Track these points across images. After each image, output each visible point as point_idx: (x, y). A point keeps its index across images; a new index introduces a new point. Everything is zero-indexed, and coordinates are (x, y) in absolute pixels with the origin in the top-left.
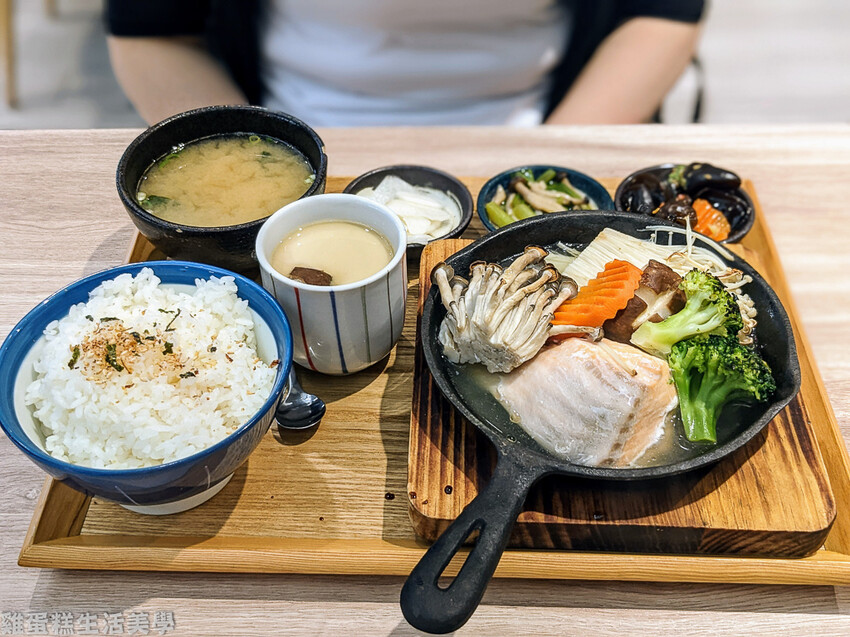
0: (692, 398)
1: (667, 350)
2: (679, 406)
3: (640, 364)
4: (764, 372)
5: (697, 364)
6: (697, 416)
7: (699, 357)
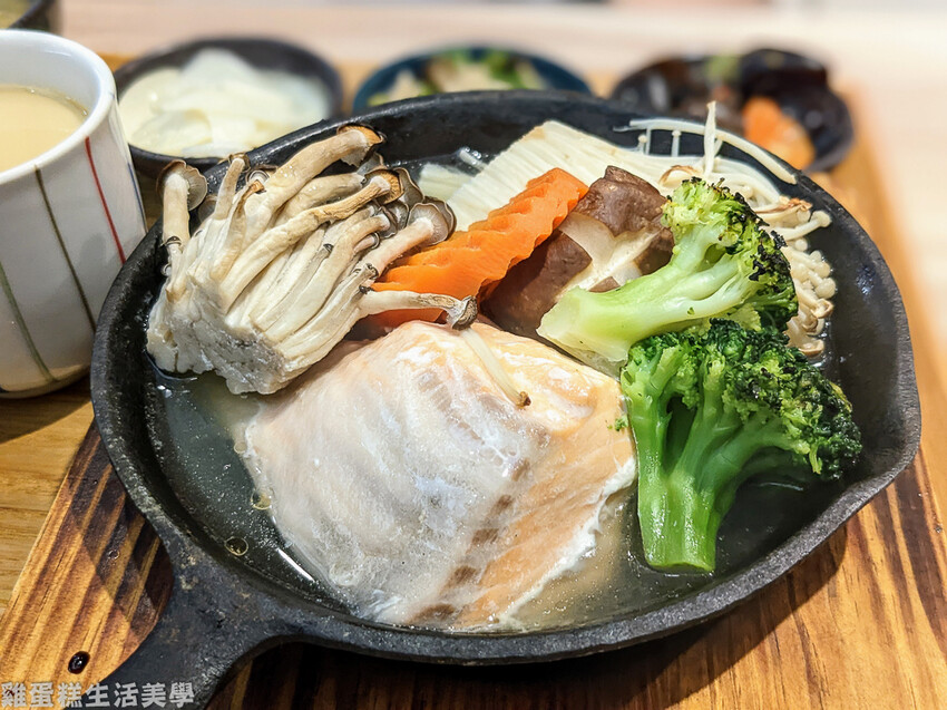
0: (667, 463)
1: (618, 352)
2: (636, 482)
3: (544, 381)
4: (831, 409)
5: (681, 387)
6: (673, 506)
7: (687, 370)
